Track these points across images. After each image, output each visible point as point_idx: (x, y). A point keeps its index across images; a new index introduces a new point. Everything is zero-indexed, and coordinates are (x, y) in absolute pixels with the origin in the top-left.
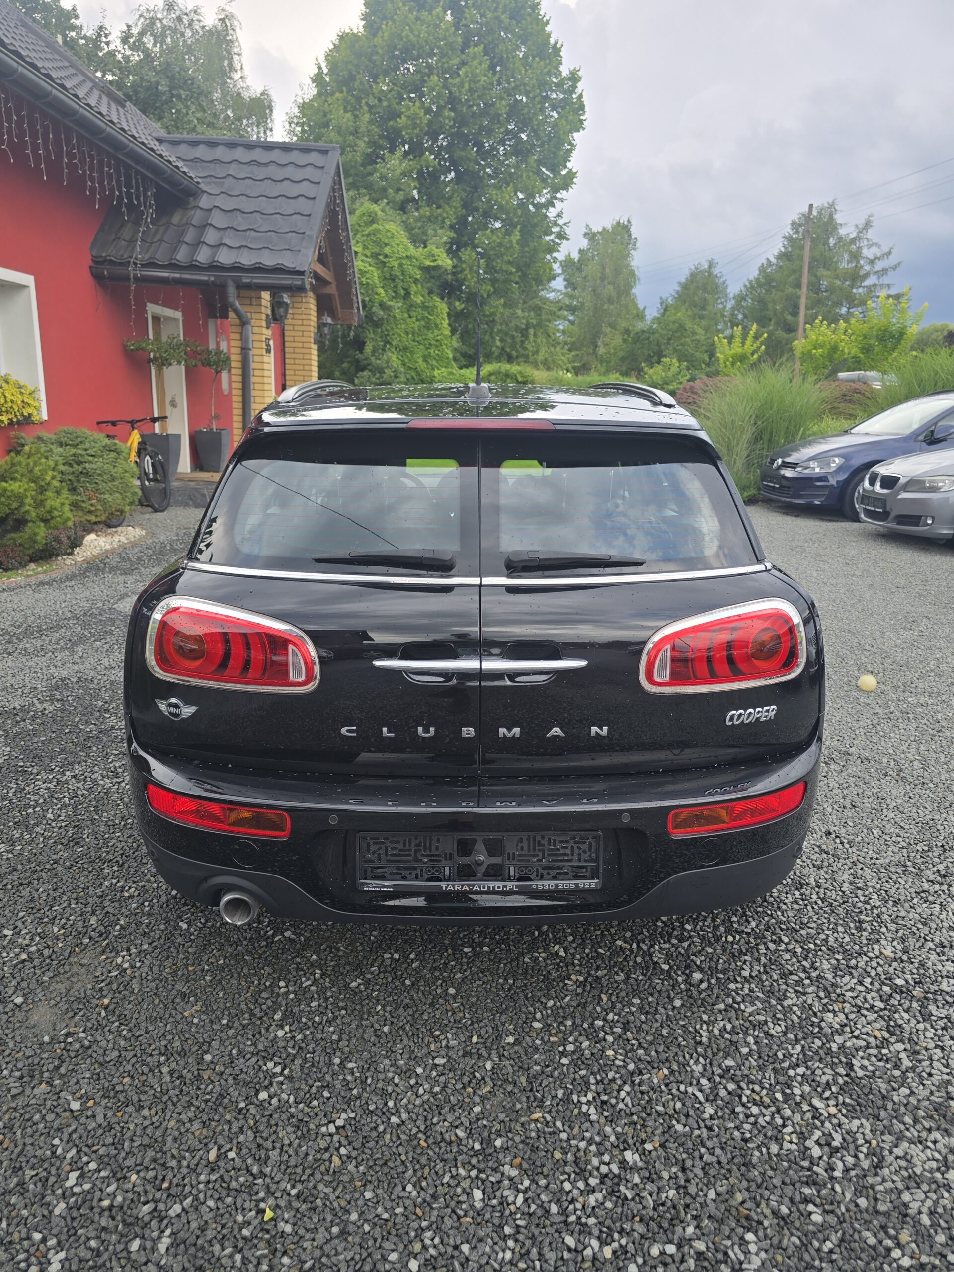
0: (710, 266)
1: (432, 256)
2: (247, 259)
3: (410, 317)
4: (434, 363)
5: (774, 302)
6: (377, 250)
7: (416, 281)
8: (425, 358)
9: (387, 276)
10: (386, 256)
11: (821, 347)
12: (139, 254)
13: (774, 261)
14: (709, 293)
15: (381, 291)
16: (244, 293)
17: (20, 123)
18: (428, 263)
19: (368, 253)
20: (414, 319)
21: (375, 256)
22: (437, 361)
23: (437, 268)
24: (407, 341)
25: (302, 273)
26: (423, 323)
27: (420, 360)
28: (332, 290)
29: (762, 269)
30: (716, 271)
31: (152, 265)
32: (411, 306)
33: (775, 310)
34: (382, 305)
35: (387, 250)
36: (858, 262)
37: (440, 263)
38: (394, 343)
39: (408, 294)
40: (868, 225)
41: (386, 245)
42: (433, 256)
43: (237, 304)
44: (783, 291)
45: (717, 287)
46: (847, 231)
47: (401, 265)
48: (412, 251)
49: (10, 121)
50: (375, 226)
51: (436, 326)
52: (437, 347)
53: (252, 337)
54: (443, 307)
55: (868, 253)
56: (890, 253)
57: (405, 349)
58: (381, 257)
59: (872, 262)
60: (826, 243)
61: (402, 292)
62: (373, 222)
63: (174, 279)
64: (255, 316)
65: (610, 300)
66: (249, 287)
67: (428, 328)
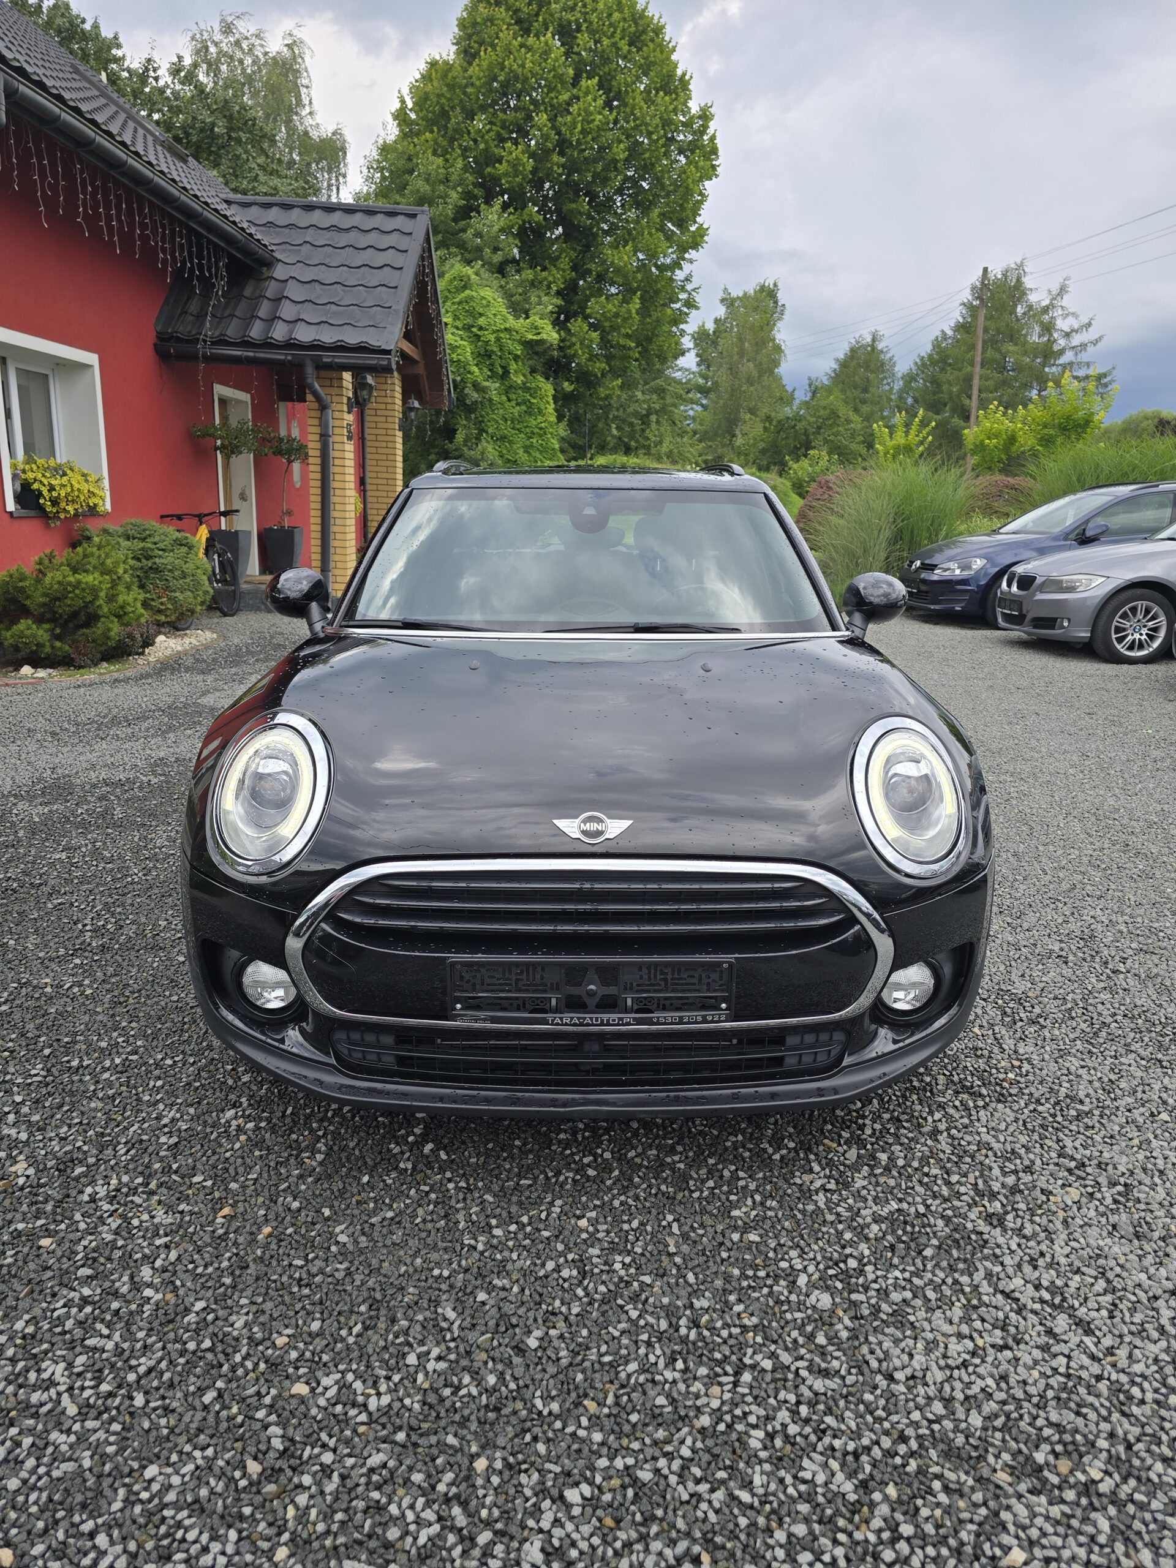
0: (874, 340)
2: (328, 337)
3: (509, 400)
4: (538, 455)
5: (950, 383)
6: (469, 321)
7: (516, 358)
8: (527, 449)
9: (482, 352)
10: (481, 328)
11: (996, 437)
12: (209, 330)
13: (950, 333)
14: (872, 372)
15: (475, 369)
16: (323, 373)
17: (94, 194)
18: (530, 337)
19: (459, 324)
20: (513, 403)
21: (468, 328)
22: (541, 452)
24: (506, 429)
25: (388, 352)
26: (524, 408)
27: (521, 451)
28: (421, 370)
29: (936, 344)
30: (880, 346)
31: (222, 342)
32: (511, 387)
33: (950, 393)
34: (476, 386)
35: (482, 321)
36: (1051, 335)
37: (545, 336)
38: (490, 431)
39: (506, 372)
40: (1063, 290)
41: (481, 315)
42: (536, 328)
43: (317, 386)
44: (960, 370)
45: (883, 364)
46: (1037, 298)
47: (498, 339)
48: (511, 322)
49: (84, 193)
50: (467, 292)
51: (540, 411)
52: (540, 436)
53: (331, 423)
54: (547, 388)
55: (1063, 324)
56: (1089, 325)
57: (503, 438)
58: (474, 330)
59: (1067, 335)
60: (1013, 311)
61: (500, 371)
62: (465, 287)
63: (247, 357)
64: (335, 399)
65: (750, 381)
66: (329, 367)
67: (529, 413)
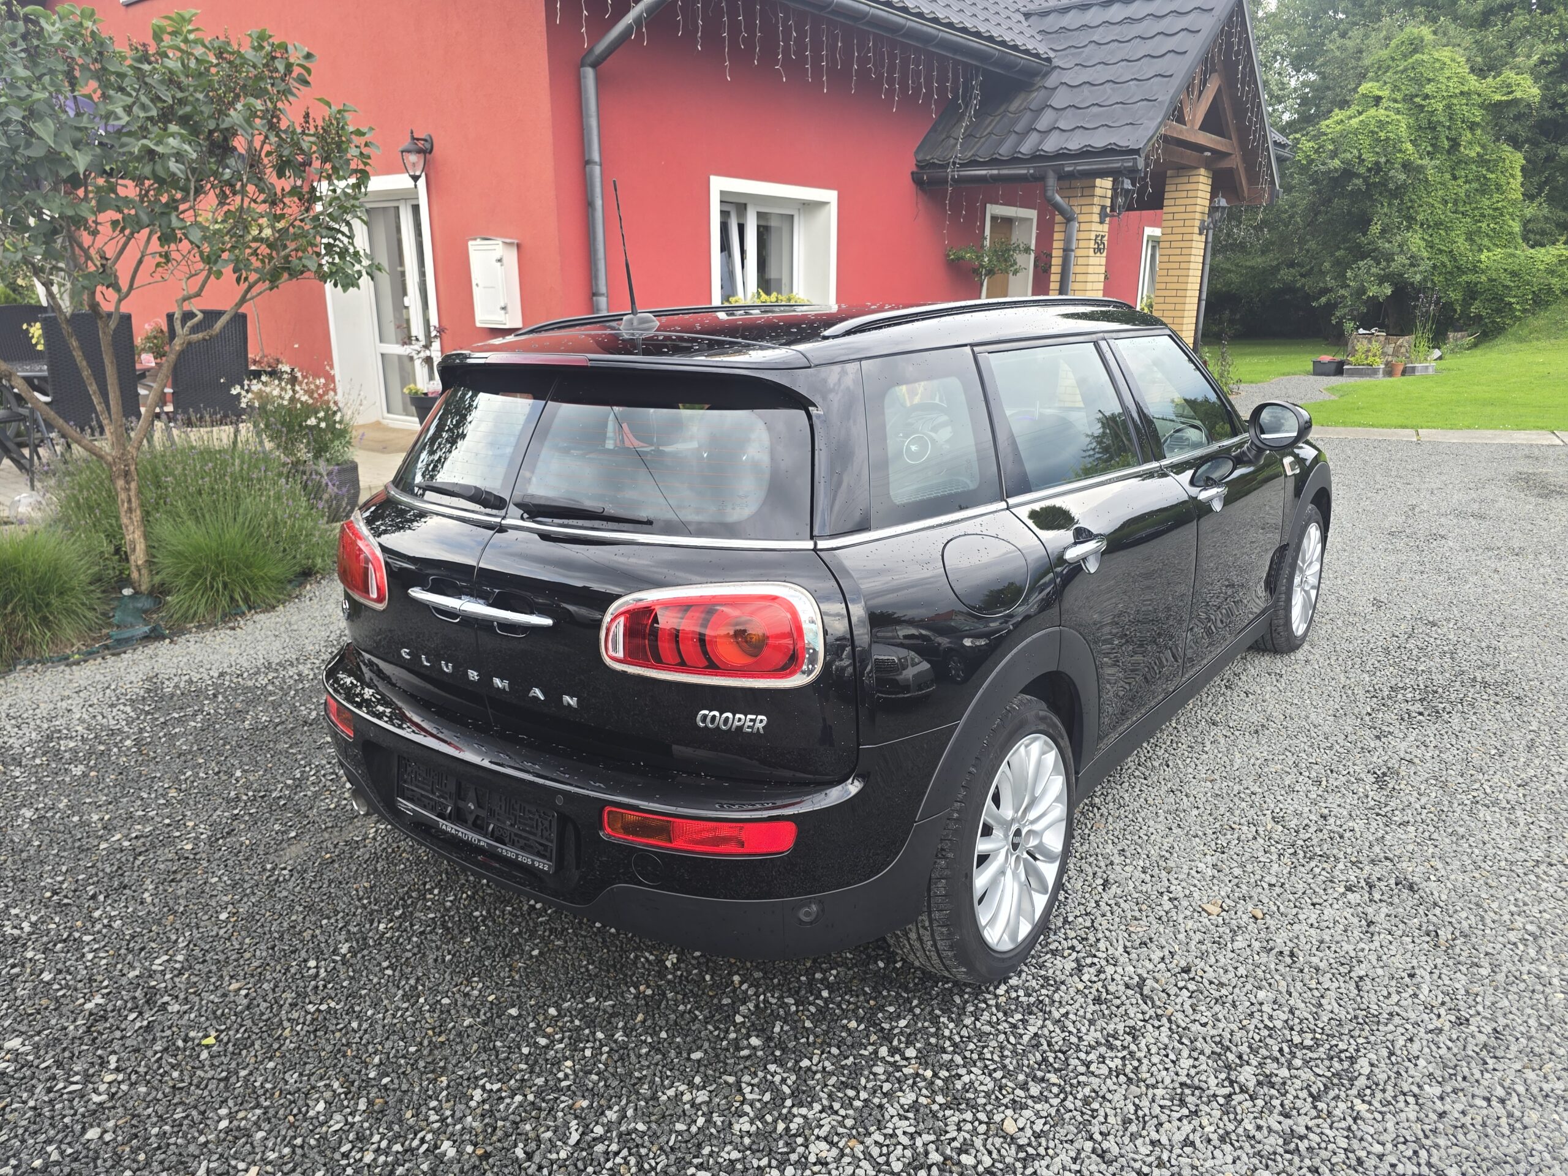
1: (1509, 88)
3: (1455, 178)
4: (1486, 242)
6: (1413, 90)
7: (1472, 127)
8: (1470, 237)
9: (1424, 123)
10: (1426, 97)
12: (958, 152)
15: (1409, 146)
16: (1066, 183)
18: (1497, 97)
19: (1399, 96)
20: (1460, 182)
21: (1409, 99)
22: (1491, 238)
23: (1515, 102)
24: (1441, 213)
25: (1136, 152)
26: (1475, 185)
27: (1461, 240)
28: (1235, 162)
31: (973, 163)
32: (1460, 162)
34: (1406, 166)
35: (1429, 89)
37: (1518, 94)
38: (1420, 218)
39: (1455, 144)
41: (1429, 80)
42: (1509, 86)
43: (1058, 198)
47: (1449, 106)
48: (1473, 82)
50: (1417, 56)
51: (1499, 187)
52: (1494, 218)
53: (1075, 236)
54: (1516, 159)
57: (1438, 224)
58: (1417, 100)
61: (1446, 144)
62: (1415, 51)
63: (992, 176)
64: (1085, 209)
66: (1071, 176)
67: (1483, 192)
